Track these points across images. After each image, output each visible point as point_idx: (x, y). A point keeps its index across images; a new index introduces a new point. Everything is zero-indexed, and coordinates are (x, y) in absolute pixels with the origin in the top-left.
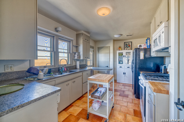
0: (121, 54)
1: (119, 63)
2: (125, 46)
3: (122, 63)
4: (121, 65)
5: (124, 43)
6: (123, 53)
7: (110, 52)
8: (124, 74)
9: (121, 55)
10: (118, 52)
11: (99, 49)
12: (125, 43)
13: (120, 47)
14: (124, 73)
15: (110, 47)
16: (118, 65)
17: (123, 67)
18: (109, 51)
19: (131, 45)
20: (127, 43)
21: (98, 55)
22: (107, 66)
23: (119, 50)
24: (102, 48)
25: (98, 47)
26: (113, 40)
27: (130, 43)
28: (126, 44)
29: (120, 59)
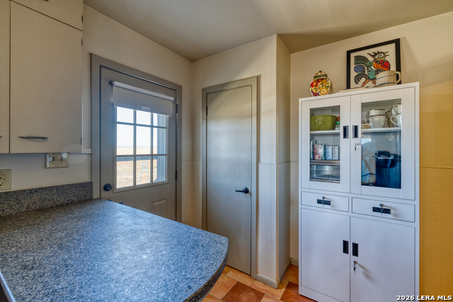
0: (327, 120)
1: (316, 175)
2: (353, 74)
3: (335, 177)
4: (325, 189)
5: (349, 53)
6: (337, 109)
7: (263, 109)
8: (346, 250)
9: (329, 122)
10: (305, 105)
11: (210, 95)
12: (353, 55)
13: (320, 79)
14: (345, 244)
15: (258, 78)
16: (308, 190)
17: (340, 202)
18: (255, 103)
19: (391, 59)
20: (364, 53)
21: (202, 128)
22: (246, 191)
23: (316, 94)
24: (220, 89)
25: (203, 90)
26: (275, 37)
27: (391, 49)
28: (357, 58)
29: (321, 151)
